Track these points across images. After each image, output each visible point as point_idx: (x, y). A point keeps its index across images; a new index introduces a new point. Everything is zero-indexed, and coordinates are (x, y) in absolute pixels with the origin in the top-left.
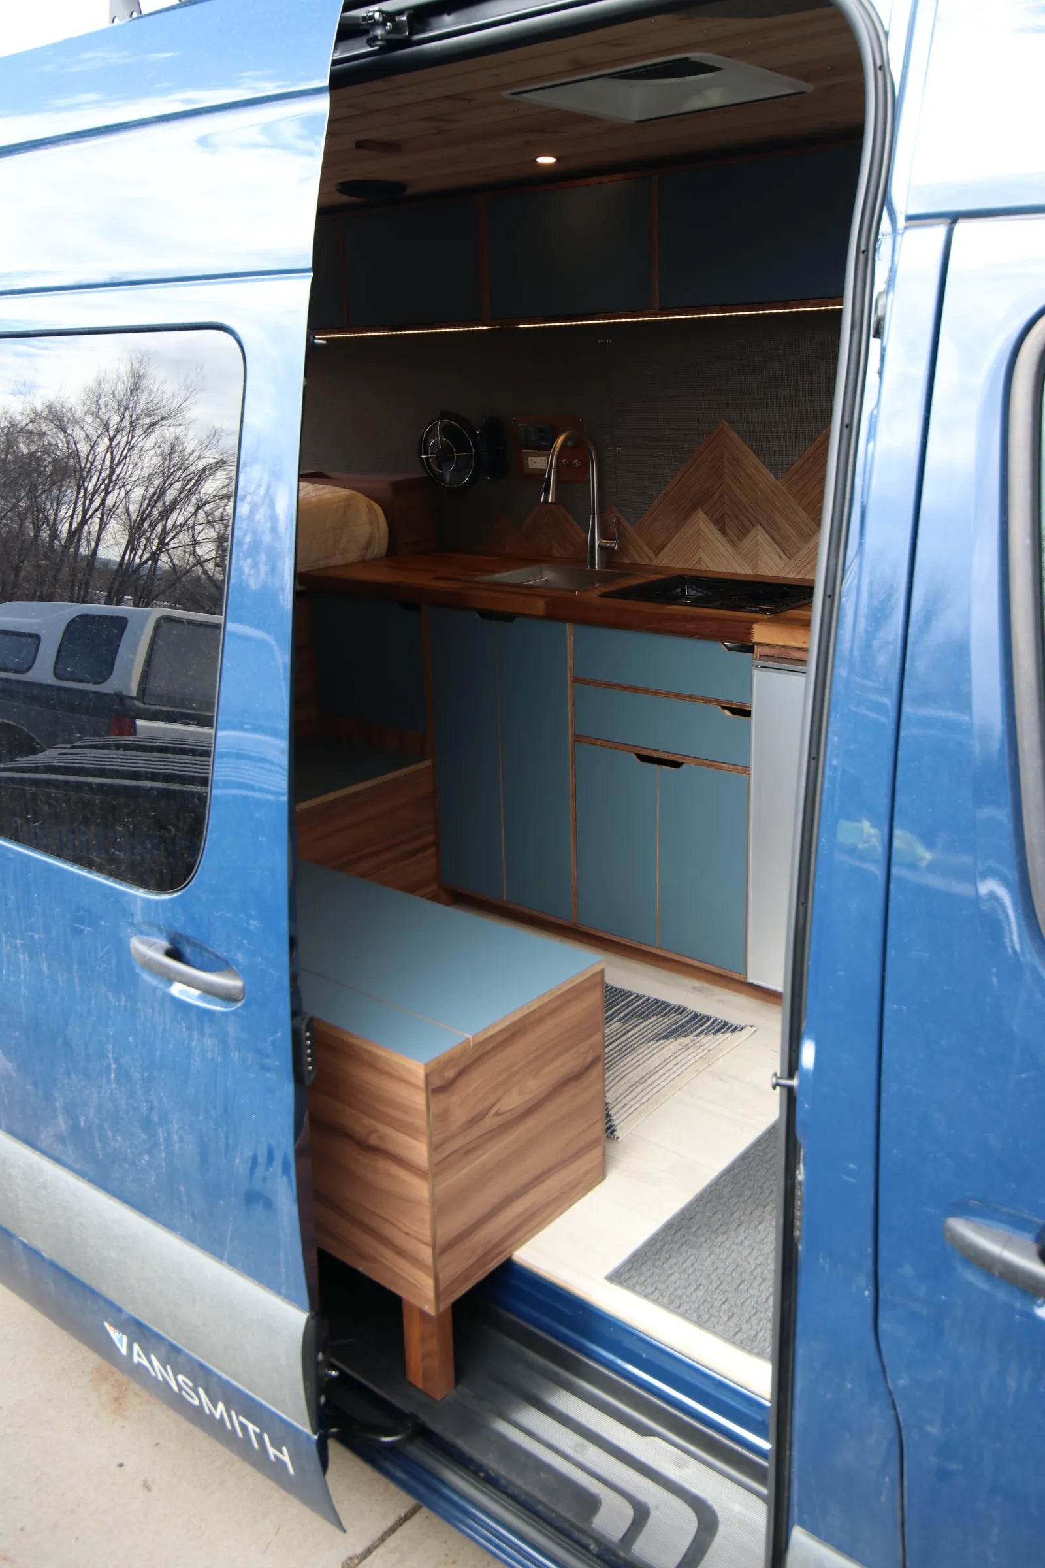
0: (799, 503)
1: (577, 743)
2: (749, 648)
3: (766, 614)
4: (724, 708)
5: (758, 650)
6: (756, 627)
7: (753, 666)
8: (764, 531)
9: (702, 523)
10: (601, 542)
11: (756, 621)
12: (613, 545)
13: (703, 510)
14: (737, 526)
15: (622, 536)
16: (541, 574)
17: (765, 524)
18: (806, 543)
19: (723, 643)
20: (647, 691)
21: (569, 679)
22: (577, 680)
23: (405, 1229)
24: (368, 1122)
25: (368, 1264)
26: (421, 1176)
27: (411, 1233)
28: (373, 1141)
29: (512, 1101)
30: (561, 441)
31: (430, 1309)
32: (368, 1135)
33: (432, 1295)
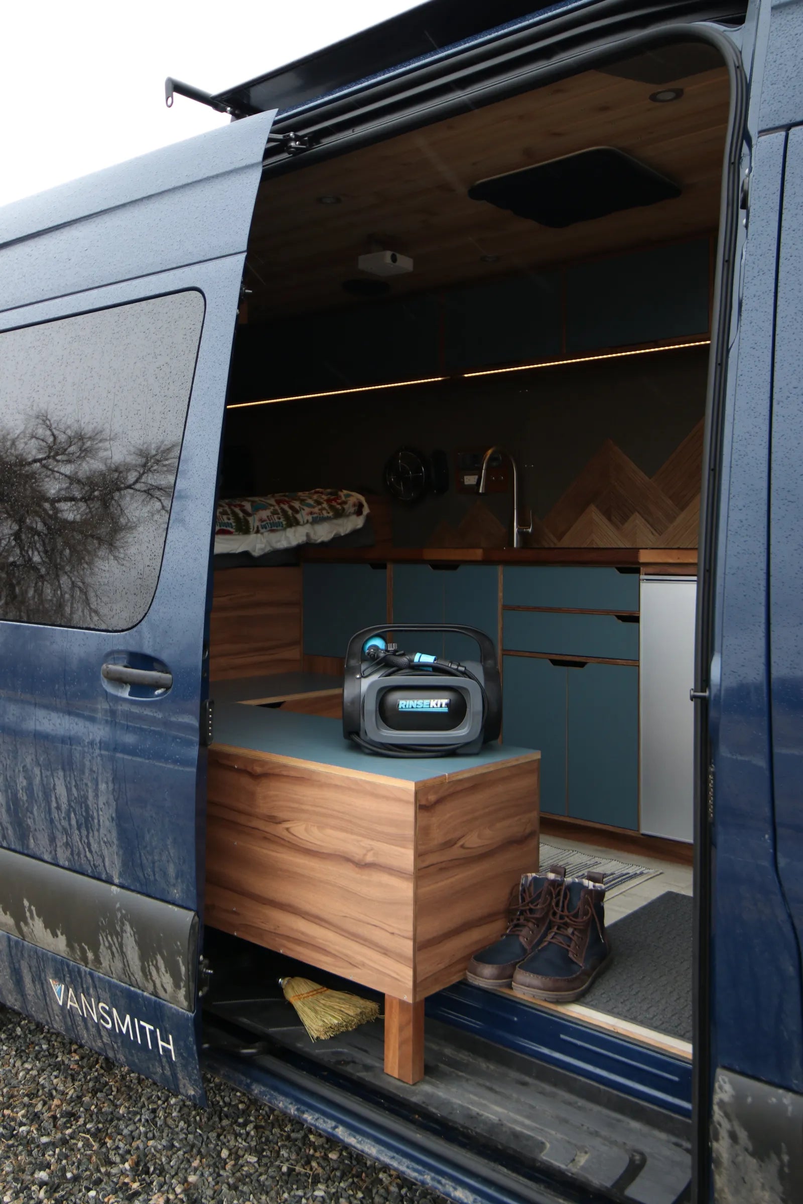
0: (666, 494)
1: (504, 656)
4: (618, 617)
5: (643, 570)
6: (641, 552)
8: (641, 518)
9: (594, 514)
10: (519, 528)
12: (529, 531)
13: (594, 505)
14: (620, 514)
17: (641, 511)
18: (672, 522)
20: (559, 610)
21: (499, 608)
22: (505, 608)
23: (391, 930)
24: (367, 843)
25: (356, 970)
26: (407, 879)
27: (396, 931)
28: (369, 858)
29: (474, 841)
30: (490, 452)
31: (408, 998)
32: (365, 855)
33: (410, 984)
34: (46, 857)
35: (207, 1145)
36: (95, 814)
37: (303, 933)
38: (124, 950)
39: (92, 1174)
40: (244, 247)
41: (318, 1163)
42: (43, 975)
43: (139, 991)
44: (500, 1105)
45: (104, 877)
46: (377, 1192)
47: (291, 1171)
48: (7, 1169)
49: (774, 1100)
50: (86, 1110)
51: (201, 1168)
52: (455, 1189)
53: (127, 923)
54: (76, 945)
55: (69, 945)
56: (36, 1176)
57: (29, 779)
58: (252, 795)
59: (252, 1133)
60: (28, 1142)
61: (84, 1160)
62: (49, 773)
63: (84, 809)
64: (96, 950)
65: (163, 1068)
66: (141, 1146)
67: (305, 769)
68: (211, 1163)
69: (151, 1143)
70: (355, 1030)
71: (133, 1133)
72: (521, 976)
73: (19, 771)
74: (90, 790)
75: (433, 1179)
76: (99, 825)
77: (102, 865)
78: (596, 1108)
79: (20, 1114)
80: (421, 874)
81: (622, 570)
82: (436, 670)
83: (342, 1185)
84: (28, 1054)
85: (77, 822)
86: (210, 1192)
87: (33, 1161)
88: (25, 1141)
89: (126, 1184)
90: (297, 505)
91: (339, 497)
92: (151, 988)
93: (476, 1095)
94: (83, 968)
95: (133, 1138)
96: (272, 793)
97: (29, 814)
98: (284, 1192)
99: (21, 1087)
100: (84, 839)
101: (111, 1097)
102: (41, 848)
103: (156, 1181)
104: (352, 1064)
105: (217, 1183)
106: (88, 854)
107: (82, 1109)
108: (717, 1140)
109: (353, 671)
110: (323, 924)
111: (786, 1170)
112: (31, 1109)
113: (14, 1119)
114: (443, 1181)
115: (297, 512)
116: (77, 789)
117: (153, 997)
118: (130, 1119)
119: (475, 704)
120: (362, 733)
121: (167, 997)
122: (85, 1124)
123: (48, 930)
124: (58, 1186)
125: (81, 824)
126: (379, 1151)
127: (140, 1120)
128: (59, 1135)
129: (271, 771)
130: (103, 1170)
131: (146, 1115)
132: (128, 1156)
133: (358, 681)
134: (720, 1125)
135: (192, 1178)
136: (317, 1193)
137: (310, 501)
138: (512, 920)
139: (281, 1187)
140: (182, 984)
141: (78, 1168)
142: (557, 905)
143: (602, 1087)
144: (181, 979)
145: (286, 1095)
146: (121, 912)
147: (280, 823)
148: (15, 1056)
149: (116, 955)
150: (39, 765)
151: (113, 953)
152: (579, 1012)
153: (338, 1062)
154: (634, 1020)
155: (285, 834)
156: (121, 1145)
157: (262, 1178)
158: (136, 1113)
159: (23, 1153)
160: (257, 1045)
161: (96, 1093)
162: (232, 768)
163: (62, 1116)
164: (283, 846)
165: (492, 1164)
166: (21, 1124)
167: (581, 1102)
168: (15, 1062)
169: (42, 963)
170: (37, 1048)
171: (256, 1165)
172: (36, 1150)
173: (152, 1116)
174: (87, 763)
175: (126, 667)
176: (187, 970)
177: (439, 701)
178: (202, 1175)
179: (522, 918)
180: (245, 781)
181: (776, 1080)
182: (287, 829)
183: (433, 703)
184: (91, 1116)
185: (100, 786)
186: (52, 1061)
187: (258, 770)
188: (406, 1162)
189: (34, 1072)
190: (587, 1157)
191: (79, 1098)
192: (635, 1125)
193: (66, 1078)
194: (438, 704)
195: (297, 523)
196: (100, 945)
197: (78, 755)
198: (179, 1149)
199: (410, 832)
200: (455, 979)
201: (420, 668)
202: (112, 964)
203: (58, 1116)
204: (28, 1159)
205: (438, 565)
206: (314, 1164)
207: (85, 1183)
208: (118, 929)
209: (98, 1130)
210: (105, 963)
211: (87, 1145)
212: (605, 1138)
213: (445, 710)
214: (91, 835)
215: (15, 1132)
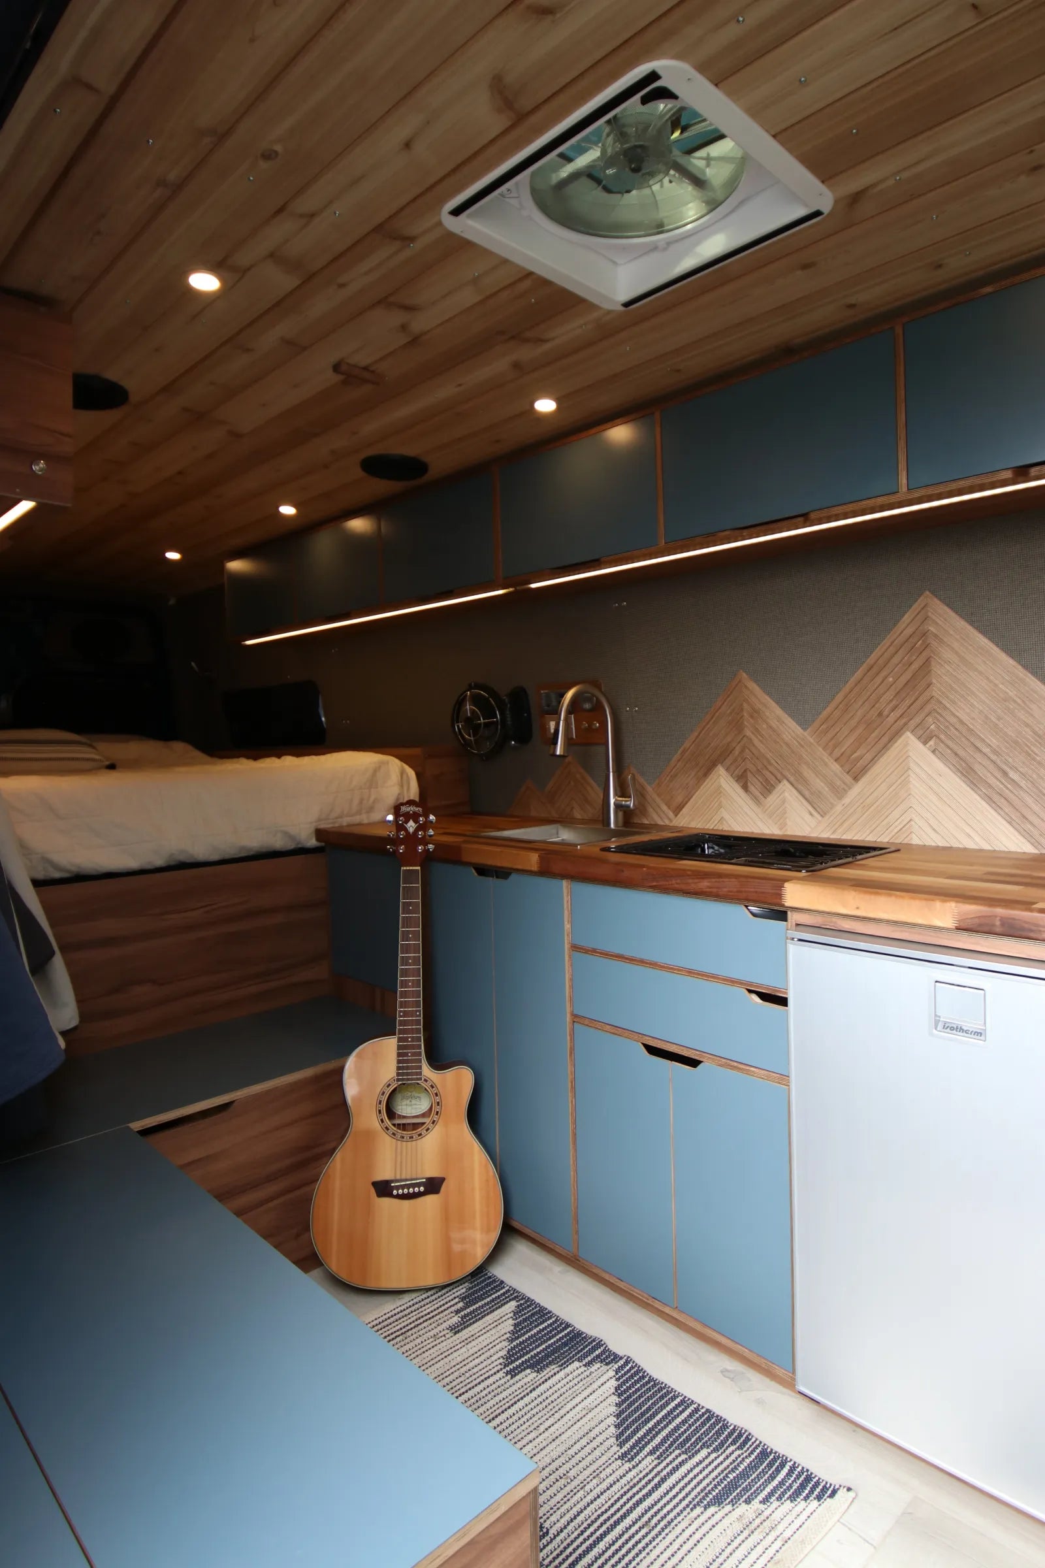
0: (830, 754)
1: (576, 1025)
2: (781, 915)
3: (800, 871)
4: (750, 991)
5: (793, 917)
6: (789, 887)
7: (787, 938)
8: (792, 789)
9: (722, 779)
10: (616, 800)
11: (787, 880)
12: (628, 803)
13: (723, 766)
14: (761, 783)
15: (641, 795)
16: (557, 834)
17: (792, 779)
18: (840, 798)
19: (746, 907)
20: (654, 965)
21: (567, 946)
22: (575, 948)
30: (570, 694)
205: (487, 872)
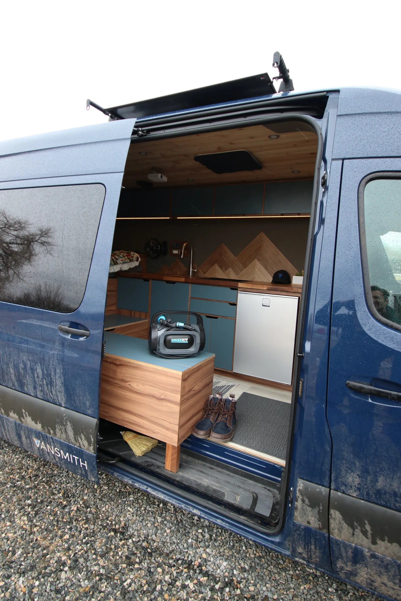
0: (240, 262)
5: (239, 289)
6: (239, 283)
7: (238, 293)
9: (216, 267)
10: (192, 270)
12: (195, 270)
13: (217, 264)
14: (225, 268)
17: (232, 267)
18: (241, 272)
20: (210, 300)
22: (191, 298)
23: (170, 422)
24: (161, 391)
25: (156, 435)
26: (177, 405)
27: (172, 422)
28: (162, 397)
29: (197, 388)
30: (185, 244)
31: (176, 445)
32: (161, 396)
33: (177, 440)
34: (32, 394)
35: (89, 484)
36: (54, 381)
37: (134, 421)
38: (67, 431)
39: (48, 500)
40: (123, 170)
41: (129, 487)
42: (30, 436)
43: (73, 445)
44: (207, 479)
45: (58, 403)
46: (151, 496)
47: (120, 491)
48: (15, 500)
49: (318, 490)
50: (42, 473)
51: (88, 493)
52: (193, 510)
53: (69, 422)
54: (46, 428)
55: (43, 427)
56: (26, 502)
57: (25, 365)
58: (115, 372)
59: (105, 477)
60: (21, 488)
61: (44, 494)
62: (34, 364)
63: (49, 378)
64: (54, 429)
65: (82, 471)
66: (65, 486)
67: (138, 364)
68: (91, 491)
69: (68, 485)
70: (151, 451)
71: (61, 481)
72: (214, 435)
73: (20, 362)
74: (52, 372)
75: (185, 506)
76: (56, 385)
77: (57, 399)
78: (237, 476)
79: (17, 477)
80: (182, 403)
81: (232, 289)
82: (185, 329)
83: (139, 495)
84: (17, 452)
85: (46, 383)
86: (92, 503)
87: (24, 496)
88: (20, 488)
89: (61, 502)
90: (117, 257)
91: (130, 255)
92: (78, 445)
93: (198, 475)
94: (48, 435)
95: (61, 483)
96: (123, 371)
97: (24, 378)
98: (119, 500)
99: (16, 465)
100: (49, 389)
101: (51, 467)
102: (30, 391)
103: (73, 500)
104: (152, 466)
105: (95, 498)
106: (51, 395)
107: (40, 473)
108: (297, 501)
109: (155, 328)
110: (142, 418)
111: (321, 511)
112: (20, 474)
113: (14, 479)
114: (189, 507)
115: (117, 259)
116: (47, 371)
117: (79, 448)
118: (59, 476)
119: (198, 340)
120: (157, 350)
121: (85, 448)
122: (42, 479)
123: (33, 421)
124: (35, 506)
125: (48, 384)
126: (164, 497)
127: (63, 476)
128: (33, 485)
129: (123, 364)
130: (52, 497)
131: (65, 474)
132: (60, 491)
133: (156, 332)
134: (299, 497)
135: (85, 498)
136: (130, 499)
137: (121, 256)
138: (206, 412)
139: (118, 498)
140: (92, 445)
141: (42, 497)
142: (222, 407)
143: (239, 469)
144: (92, 443)
145: (128, 476)
146: (66, 418)
147: (126, 382)
148: (12, 453)
149: (63, 432)
150: (29, 360)
151: (62, 432)
152: (232, 445)
153: (148, 466)
154: (250, 447)
155: (129, 386)
156: (57, 486)
157: (111, 495)
158: (61, 473)
159: (20, 493)
160: (116, 459)
161: (45, 466)
162: (108, 362)
163: (33, 477)
164: (127, 390)
165: (207, 501)
166: (18, 481)
167: (232, 474)
168: (12, 455)
169: (30, 433)
170: (20, 449)
171: (108, 490)
172: (25, 491)
173: (67, 474)
174: (51, 362)
175: (69, 327)
176: (94, 440)
177: (185, 339)
178: (89, 496)
179: (210, 411)
180: (112, 366)
181: (319, 483)
182: (129, 385)
183: (183, 340)
184: (44, 475)
185: (57, 371)
186: (26, 454)
187: (118, 363)
188: (175, 500)
189: (20, 459)
190: (239, 497)
191: (39, 468)
192: (251, 482)
193: (32, 461)
194: (184, 340)
195: (117, 264)
196: (56, 428)
197: (47, 358)
198: (79, 487)
199: (179, 389)
200: (189, 434)
201: (179, 328)
202: (61, 435)
203: (32, 476)
204: (23, 495)
205: (168, 282)
206: (128, 487)
207: (46, 503)
208: (64, 423)
209: (48, 481)
210: (58, 435)
211: (44, 488)
212: (243, 488)
213: (187, 342)
214: (52, 388)
215: (16, 485)
